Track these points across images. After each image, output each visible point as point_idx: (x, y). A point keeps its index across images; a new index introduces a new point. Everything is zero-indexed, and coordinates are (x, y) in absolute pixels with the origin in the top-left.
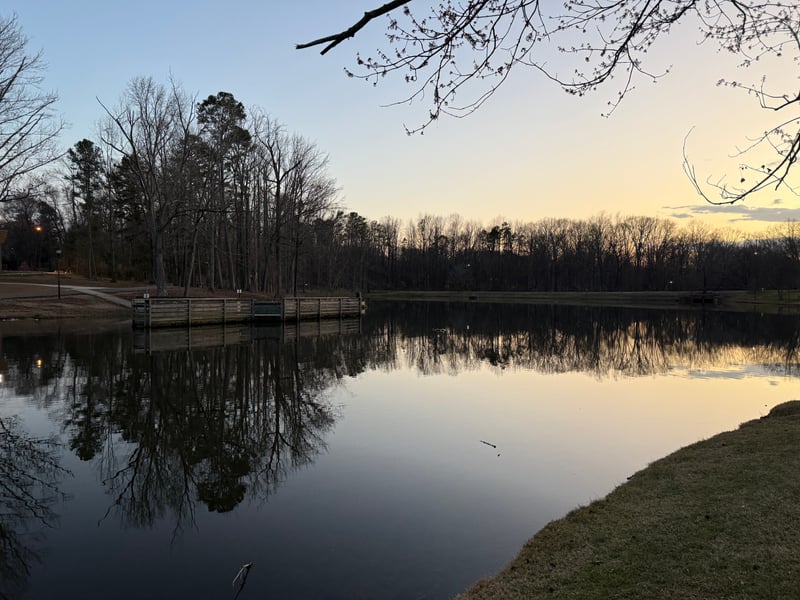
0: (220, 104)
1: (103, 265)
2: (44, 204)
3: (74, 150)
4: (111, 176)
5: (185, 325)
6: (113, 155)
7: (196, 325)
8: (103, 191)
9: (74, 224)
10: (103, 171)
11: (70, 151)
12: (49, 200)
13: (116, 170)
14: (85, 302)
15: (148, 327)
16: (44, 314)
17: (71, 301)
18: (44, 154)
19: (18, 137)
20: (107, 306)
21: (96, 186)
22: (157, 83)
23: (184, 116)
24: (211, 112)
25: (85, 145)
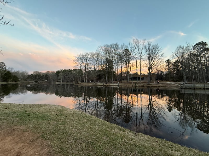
0: (199, 44)
1: (172, 79)
2: (161, 71)
3: (166, 61)
4: (173, 64)
5: (194, 89)
6: (173, 61)
7: (197, 89)
8: (172, 67)
9: (166, 73)
10: (171, 64)
11: (166, 62)
12: (162, 70)
13: (174, 63)
14: (170, 84)
15: (184, 88)
16: (163, 86)
17: (167, 84)
18: (162, 62)
19: (158, 61)
20: (174, 85)
21: (170, 66)
22: (182, 46)
23: (190, 49)
24: (196, 47)
25: (168, 60)
